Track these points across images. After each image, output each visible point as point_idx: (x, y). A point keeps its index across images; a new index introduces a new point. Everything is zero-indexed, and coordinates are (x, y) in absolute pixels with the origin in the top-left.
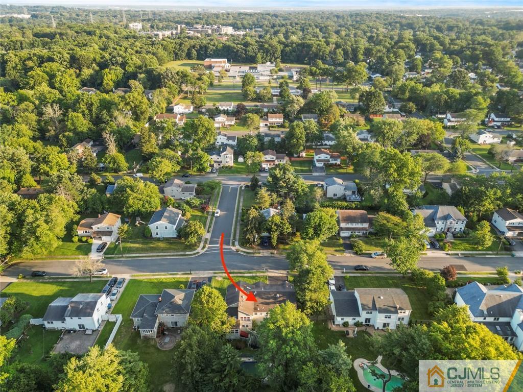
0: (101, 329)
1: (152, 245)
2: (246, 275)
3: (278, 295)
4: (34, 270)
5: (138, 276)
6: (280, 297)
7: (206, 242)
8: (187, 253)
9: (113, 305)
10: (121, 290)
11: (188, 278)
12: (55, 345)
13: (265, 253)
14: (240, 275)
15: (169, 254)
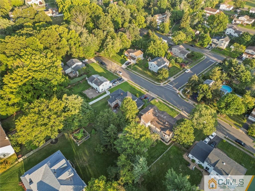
0: (101, 93)
1: (145, 72)
2: (170, 106)
3: (167, 123)
4: (103, 61)
5: (130, 81)
6: (167, 124)
7: (168, 81)
8: (156, 82)
9: (112, 87)
10: (120, 83)
11: (145, 93)
12: (86, 90)
13: (191, 102)
14: (168, 105)
15: (148, 79)
